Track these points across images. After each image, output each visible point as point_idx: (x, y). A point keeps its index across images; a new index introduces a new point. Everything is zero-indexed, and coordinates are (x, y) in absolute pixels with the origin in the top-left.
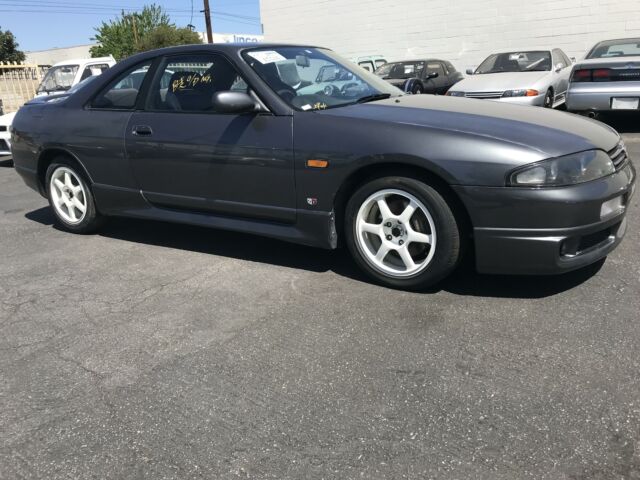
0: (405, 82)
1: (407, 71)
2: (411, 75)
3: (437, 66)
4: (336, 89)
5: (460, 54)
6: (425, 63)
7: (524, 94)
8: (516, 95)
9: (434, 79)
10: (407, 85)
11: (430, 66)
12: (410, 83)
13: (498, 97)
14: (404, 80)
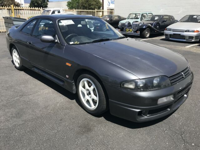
0: (154, 23)
1: (156, 19)
2: (157, 20)
3: (167, 17)
4: (129, 23)
5: (179, 12)
6: (163, 16)
7: (194, 31)
8: (190, 32)
9: (165, 22)
10: (154, 24)
11: (164, 17)
12: (155, 23)
13: (184, 32)
14: (153, 22)
